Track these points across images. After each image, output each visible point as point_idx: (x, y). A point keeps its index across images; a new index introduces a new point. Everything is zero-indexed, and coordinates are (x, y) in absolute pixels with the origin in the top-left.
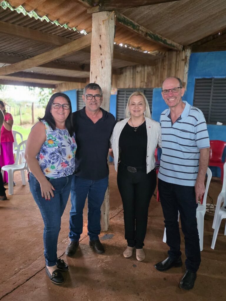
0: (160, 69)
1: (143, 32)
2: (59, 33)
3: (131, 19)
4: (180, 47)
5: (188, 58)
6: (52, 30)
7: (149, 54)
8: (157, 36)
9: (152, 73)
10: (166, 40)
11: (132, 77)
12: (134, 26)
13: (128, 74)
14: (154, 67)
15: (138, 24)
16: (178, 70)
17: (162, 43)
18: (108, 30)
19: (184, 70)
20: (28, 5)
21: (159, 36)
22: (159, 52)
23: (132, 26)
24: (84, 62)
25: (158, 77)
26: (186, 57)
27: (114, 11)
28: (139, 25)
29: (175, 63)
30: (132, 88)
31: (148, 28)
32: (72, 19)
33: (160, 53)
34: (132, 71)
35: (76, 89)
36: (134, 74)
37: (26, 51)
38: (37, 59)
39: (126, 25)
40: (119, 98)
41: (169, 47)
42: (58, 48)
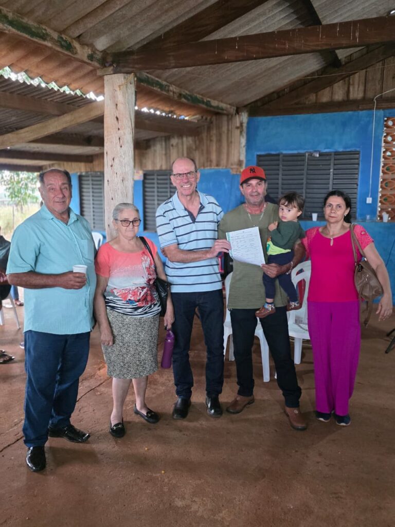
0: (205, 141)
1: (175, 93)
2: (57, 99)
3: (157, 77)
4: (232, 110)
5: (245, 125)
6: (47, 95)
7: (186, 120)
8: (196, 97)
9: (194, 147)
10: (209, 101)
11: (164, 152)
12: (161, 86)
13: (158, 149)
14: (197, 138)
15: (167, 82)
16: (231, 142)
17: (204, 106)
18: (127, 97)
19: (240, 142)
20: (17, 65)
21: (199, 96)
22: (202, 117)
23: (158, 86)
24: (90, 134)
25: (203, 154)
26: (241, 124)
27: (133, 74)
28: (168, 84)
29: (226, 132)
30: (166, 170)
31: (181, 87)
32: (76, 80)
33: (204, 118)
34: (164, 143)
35: (77, 173)
36: (167, 149)
37: (6, 122)
38: (24, 133)
39: (150, 87)
40: (147, 185)
41: (216, 110)
42: (56, 119)
